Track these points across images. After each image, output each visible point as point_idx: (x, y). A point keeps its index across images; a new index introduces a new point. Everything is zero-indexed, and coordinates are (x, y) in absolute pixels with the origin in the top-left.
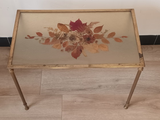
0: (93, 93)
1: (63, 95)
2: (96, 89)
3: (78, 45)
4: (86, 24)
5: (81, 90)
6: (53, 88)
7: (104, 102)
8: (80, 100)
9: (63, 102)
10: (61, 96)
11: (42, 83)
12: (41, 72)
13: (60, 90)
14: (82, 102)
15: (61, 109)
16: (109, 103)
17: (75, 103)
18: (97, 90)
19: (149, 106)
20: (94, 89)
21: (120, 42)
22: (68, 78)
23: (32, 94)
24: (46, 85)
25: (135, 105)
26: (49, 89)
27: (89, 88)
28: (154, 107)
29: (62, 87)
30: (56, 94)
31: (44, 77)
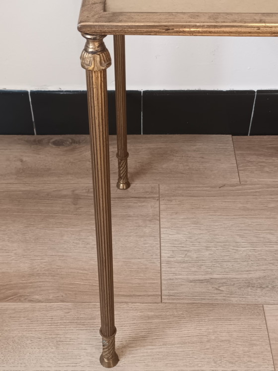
1: (266, 308)
6: (215, 276)
11: (165, 255)
12: (157, 218)
13: (249, 284)
23: (127, 300)
24: (184, 265)
26: (201, 281)
30: (234, 300)
31: (170, 235)
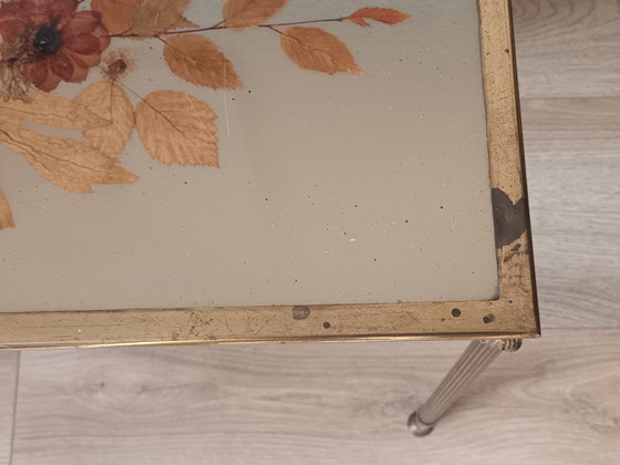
7: (282, 391)
8: (130, 374)
9: (22, 390)
15: (8, 440)
16: (318, 396)
17: (100, 396)
19: (567, 411)
21: (332, 71)
25: (483, 405)
28: (599, 422)
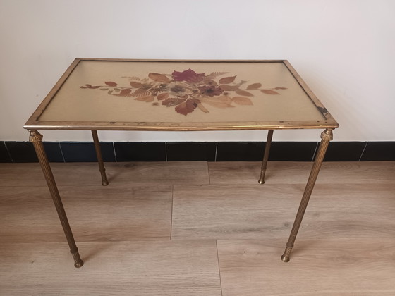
0: (276, 237)
1: (218, 241)
2: (281, 229)
3: (189, 97)
4: (203, 75)
5: (250, 230)
6: (196, 227)
8: (252, 249)
9: (219, 253)
10: (214, 242)
11: (174, 217)
12: (171, 201)
13: (211, 230)
14: (258, 253)
15: (218, 268)
16: (314, 256)
17: (245, 255)
18: (283, 231)
20: (277, 229)
22: (222, 209)
24: (182, 222)
27: (267, 228)
29: (212, 226)
30: (203, 238)
31: (176, 208)
